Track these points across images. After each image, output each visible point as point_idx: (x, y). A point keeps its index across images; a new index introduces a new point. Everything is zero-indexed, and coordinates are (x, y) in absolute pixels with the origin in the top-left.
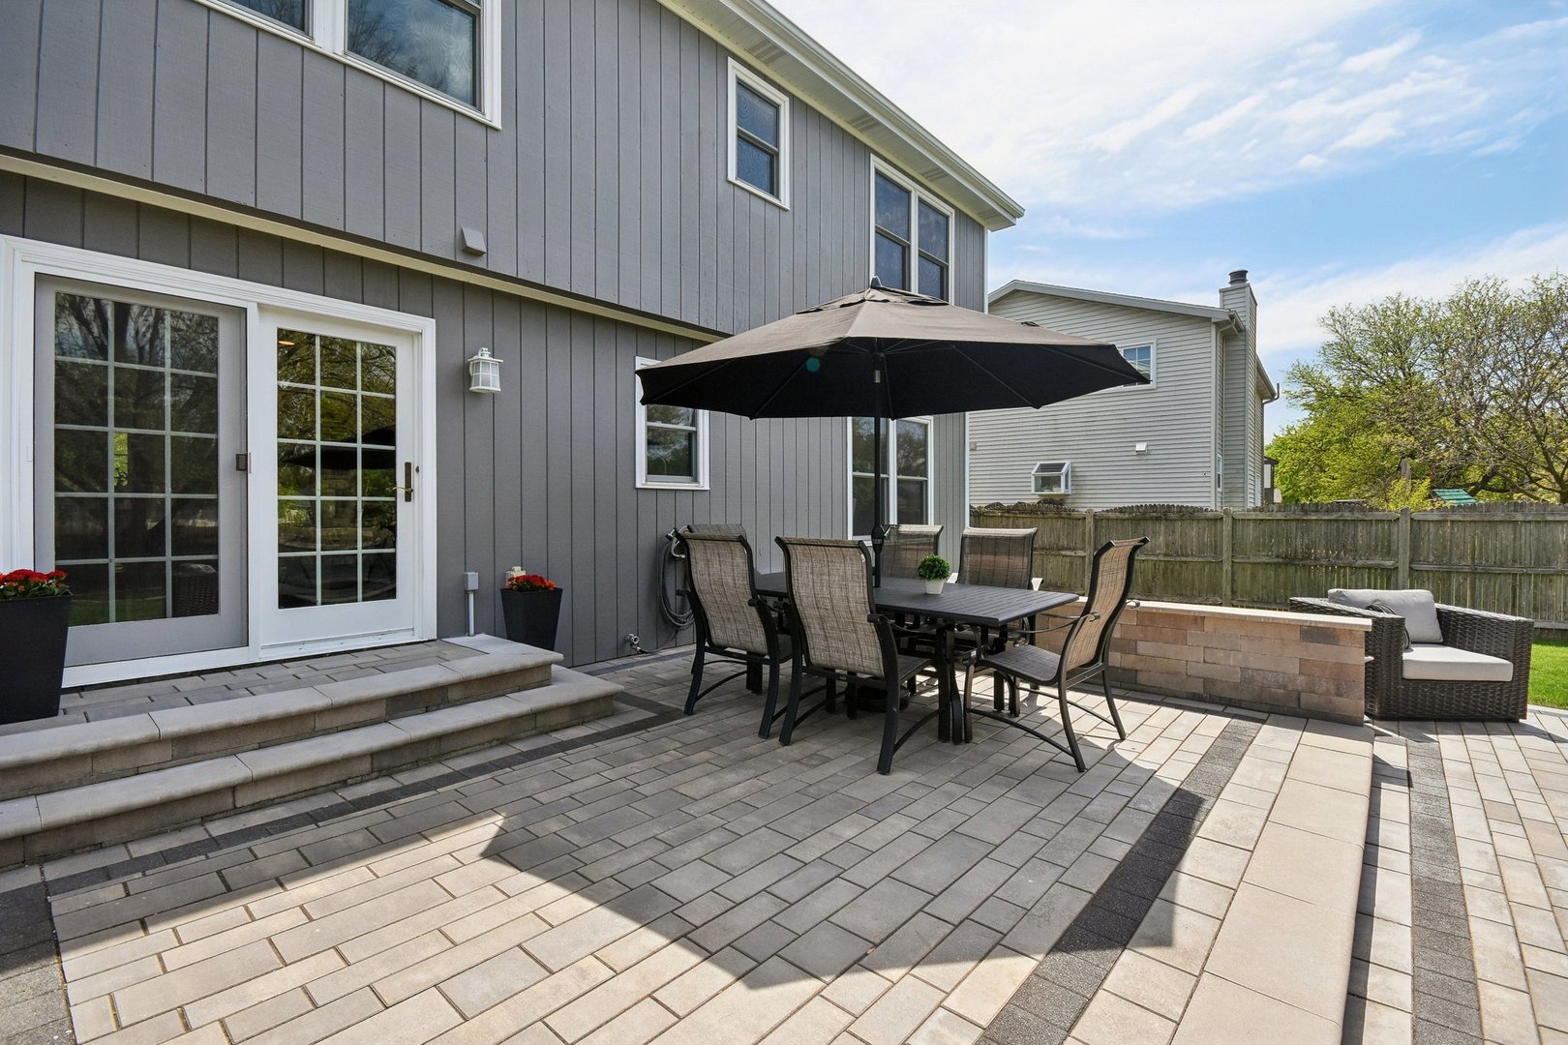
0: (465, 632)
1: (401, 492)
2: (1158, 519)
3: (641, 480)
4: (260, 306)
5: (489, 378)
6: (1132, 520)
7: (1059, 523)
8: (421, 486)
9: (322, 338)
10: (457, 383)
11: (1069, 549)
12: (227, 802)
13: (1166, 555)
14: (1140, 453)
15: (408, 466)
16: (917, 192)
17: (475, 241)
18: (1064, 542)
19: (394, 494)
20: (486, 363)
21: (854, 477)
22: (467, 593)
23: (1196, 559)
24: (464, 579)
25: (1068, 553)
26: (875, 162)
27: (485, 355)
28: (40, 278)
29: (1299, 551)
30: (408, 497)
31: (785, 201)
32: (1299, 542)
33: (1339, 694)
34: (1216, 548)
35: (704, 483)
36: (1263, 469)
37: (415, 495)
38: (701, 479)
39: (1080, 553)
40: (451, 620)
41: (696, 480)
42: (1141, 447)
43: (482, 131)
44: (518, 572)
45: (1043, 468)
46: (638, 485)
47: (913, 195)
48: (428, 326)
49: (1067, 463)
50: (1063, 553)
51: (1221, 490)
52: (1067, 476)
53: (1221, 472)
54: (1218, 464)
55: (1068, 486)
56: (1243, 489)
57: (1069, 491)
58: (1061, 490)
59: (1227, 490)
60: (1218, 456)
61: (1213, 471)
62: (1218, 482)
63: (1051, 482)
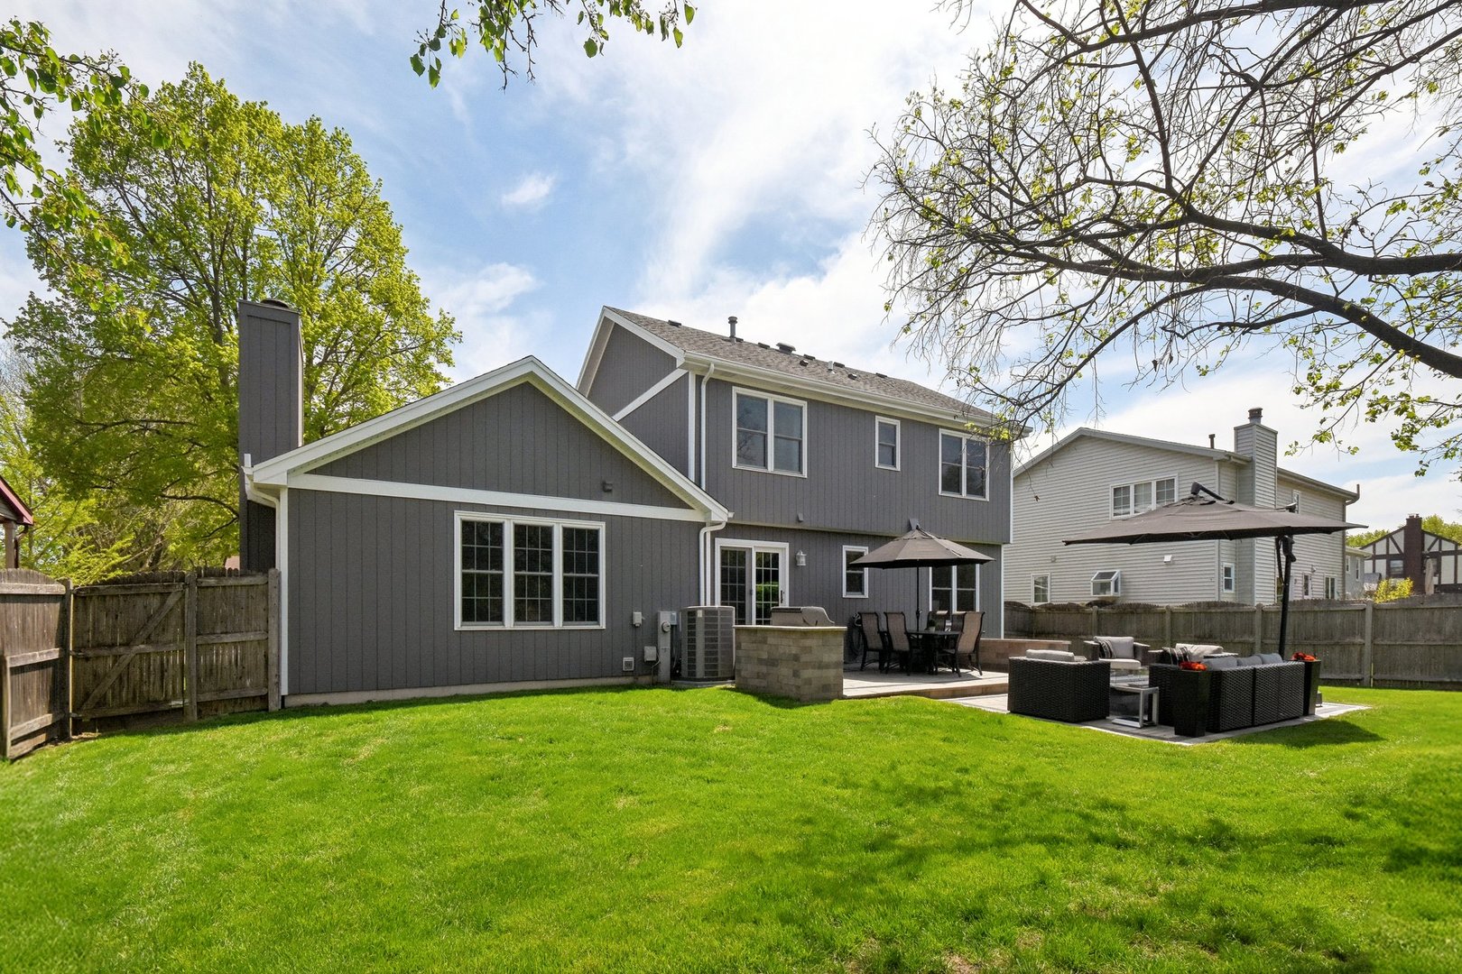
2: (1132, 613)
3: (844, 594)
4: (754, 546)
7: (1079, 617)
8: (785, 598)
9: (764, 553)
10: (794, 562)
11: (1084, 634)
14: (1167, 563)
15: (782, 591)
16: (965, 438)
17: (801, 517)
19: (778, 601)
20: (801, 556)
21: (933, 590)
25: (1084, 637)
26: (941, 431)
27: (801, 553)
28: (720, 547)
31: (898, 468)
34: (1163, 631)
35: (866, 595)
37: (783, 601)
41: (863, 594)
42: (1168, 558)
43: (802, 480)
45: (1102, 575)
46: (844, 597)
47: (963, 439)
48: (786, 545)
49: (1118, 571)
50: (1080, 637)
51: (1232, 592)
52: (1116, 583)
53: (1233, 577)
54: (1228, 571)
55: (1116, 590)
56: (1251, 592)
57: (1119, 594)
58: (1111, 593)
59: (1240, 592)
60: (1226, 564)
61: (1218, 578)
62: (1228, 585)
63: (1105, 587)
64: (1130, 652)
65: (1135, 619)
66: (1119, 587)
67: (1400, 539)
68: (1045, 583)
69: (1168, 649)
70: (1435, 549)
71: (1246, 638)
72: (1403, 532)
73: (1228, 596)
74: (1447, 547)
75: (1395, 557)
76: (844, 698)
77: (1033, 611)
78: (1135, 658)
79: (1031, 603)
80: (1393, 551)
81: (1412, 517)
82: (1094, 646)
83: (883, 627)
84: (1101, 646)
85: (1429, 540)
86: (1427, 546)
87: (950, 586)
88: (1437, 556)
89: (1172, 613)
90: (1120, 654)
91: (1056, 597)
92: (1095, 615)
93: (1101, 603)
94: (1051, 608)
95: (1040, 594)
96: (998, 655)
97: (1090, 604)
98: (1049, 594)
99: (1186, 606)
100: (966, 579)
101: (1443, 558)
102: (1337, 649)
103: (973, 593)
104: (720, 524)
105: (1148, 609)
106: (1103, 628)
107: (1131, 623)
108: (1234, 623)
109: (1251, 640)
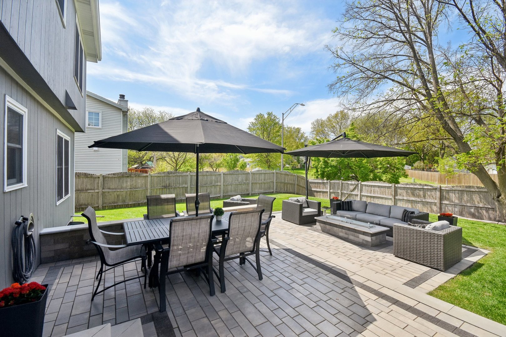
18: (90, 187)
23: (140, 189)
31: (65, 23)
34: (146, 185)
65: (129, 180)
106: (106, 185)
107: (127, 182)
108: (179, 180)
109: (186, 186)
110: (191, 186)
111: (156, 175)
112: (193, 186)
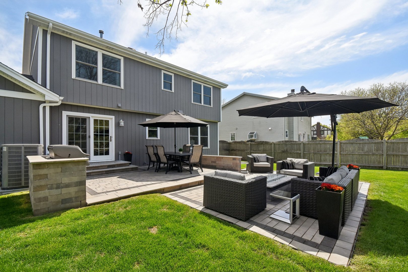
0: (119, 160)
1: (110, 140)
2: (261, 144)
3: (147, 138)
4: (92, 116)
5: (122, 123)
6: (257, 144)
7: (244, 145)
8: (112, 140)
9: (99, 120)
10: (117, 125)
11: (246, 150)
12: (90, 174)
13: (263, 151)
14: (270, 130)
15: (111, 137)
16: (203, 85)
17: (120, 105)
18: (245, 149)
19: (109, 140)
20: (122, 122)
21: (190, 137)
22: (119, 154)
23: (268, 152)
24: (119, 153)
25: (246, 151)
26: (192, 81)
27: (121, 121)
28: (67, 115)
29: (285, 150)
30: (111, 141)
31: (173, 91)
32: (285, 148)
33: (236, 167)
34: (271, 149)
35: (159, 138)
36: (311, 132)
37: (112, 141)
38: (158, 138)
39: (248, 151)
40: (117, 158)
41: (157, 138)
42: (270, 128)
43: (121, 90)
44: (127, 151)
45: (251, 133)
46: (147, 139)
47: (202, 85)
48: (113, 117)
49: (255, 132)
50: (245, 151)
51: (288, 138)
52: (255, 135)
53: (288, 134)
54: (287, 132)
55: (255, 137)
56: (293, 138)
57: (256, 138)
58: (254, 138)
59: (290, 138)
60: (286, 130)
61: (284, 134)
62: (287, 136)
63: (252, 136)
64: (265, 160)
65: (262, 146)
66: (256, 137)
67: (315, 127)
68: (234, 136)
69: (285, 161)
70: (323, 129)
71: (298, 152)
72: (316, 126)
73: (287, 139)
74: (325, 129)
75: (315, 131)
76: (86, 205)
77: (230, 143)
78: (267, 162)
79: (230, 141)
80: (314, 129)
81: (318, 122)
82: (252, 158)
83: (156, 152)
84: (254, 158)
85: (322, 127)
86: (321, 129)
87: (198, 135)
88: (324, 131)
89: (274, 144)
90: (261, 160)
91: (237, 139)
92: (249, 144)
93: (251, 141)
94: (236, 143)
95: (233, 138)
96: (212, 162)
97: (248, 141)
98: (235, 138)
99: (279, 142)
100: (204, 133)
101: (325, 131)
102: (328, 155)
103: (207, 138)
104: (57, 102)
105: (267, 143)
106: (252, 148)
107: (261, 147)
108: (294, 147)
109: (300, 152)
110: (304, 153)
111: (277, 143)
112: (306, 153)
